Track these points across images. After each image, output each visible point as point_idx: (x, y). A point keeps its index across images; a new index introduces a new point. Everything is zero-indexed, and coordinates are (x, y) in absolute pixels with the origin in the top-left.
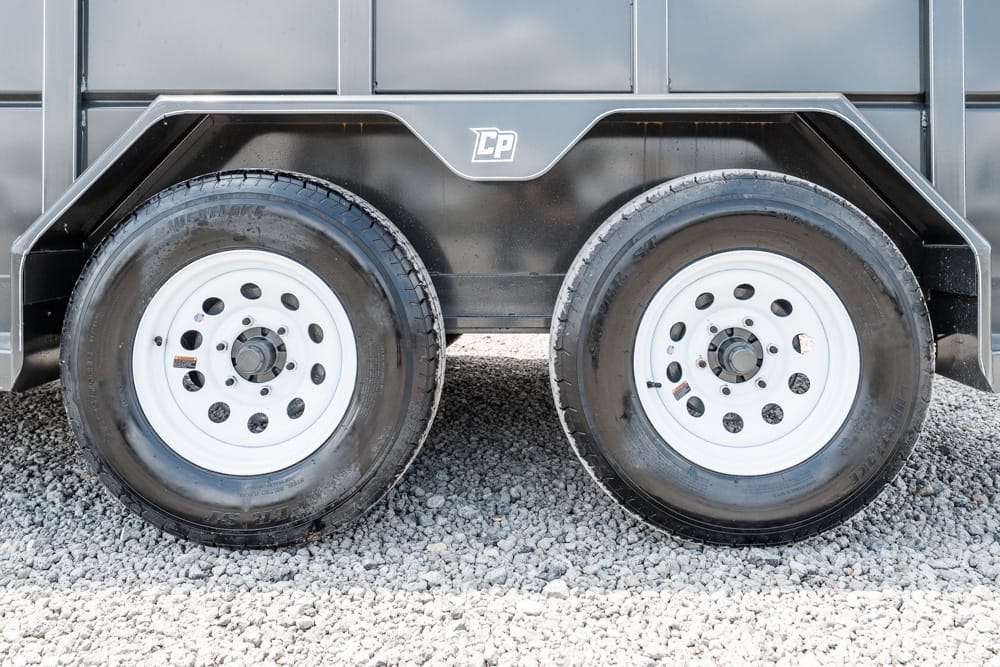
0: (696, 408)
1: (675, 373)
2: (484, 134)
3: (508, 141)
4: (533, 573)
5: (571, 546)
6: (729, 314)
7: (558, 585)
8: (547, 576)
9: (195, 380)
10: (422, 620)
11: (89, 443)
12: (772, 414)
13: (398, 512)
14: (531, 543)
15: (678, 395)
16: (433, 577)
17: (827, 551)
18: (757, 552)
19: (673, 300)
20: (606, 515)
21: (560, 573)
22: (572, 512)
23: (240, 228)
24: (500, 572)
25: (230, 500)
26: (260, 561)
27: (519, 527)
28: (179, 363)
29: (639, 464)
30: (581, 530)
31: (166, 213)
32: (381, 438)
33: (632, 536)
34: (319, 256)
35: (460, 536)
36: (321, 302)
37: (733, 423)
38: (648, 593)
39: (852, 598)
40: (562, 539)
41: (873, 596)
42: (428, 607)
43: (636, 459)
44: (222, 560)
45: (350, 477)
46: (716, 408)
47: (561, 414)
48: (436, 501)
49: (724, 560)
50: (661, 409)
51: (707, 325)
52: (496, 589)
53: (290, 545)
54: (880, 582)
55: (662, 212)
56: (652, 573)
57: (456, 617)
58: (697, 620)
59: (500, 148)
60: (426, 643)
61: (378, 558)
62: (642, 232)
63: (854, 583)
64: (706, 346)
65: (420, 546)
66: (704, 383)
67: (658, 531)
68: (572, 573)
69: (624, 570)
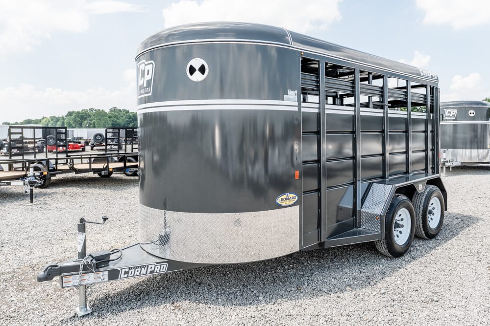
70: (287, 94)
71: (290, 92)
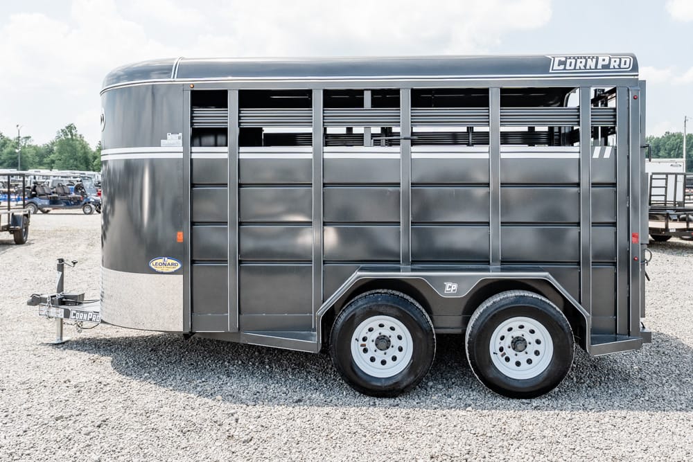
0: (507, 359)
1: (501, 349)
2: (448, 284)
3: (455, 286)
4: (463, 405)
5: (472, 398)
6: (517, 333)
7: (469, 408)
8: (467, 406)
9: (365, 351)
10: (436, 416)
11: (340, 369)
12: (529, 361)
13: (419, 387)
14: (460, 397)
15: (502, 356)
16: (436, 406)
17: (544, 400)
18: (524, 400)
19: (501, 329)
20: (481, 388)
21: (470, 405)
22: (471, 388)
23: (381, 310)
24: (454, 405)
25: (379, 384)
26: (387, 401)
27: (457, 392)
28: (362, 345)
29: (491, 376)
30: (475, 393)
31: (361, 305)
32: (420, 368)
33: (489, 395)
34: (403, 318)
35: (440, 395)
36: (401, 329)
37: (518, 364)
38: (493, 411)
39: (546, 413)
40: (469, 396)
41: (552, 412)
42: (437, 413)
43: (491, 374)
44: (377, 401)
45: (412, 378)
46: (513, 360)
47: (469, 362)
48: (431, 384)
49: (515, 402)
50: (498, 361)
51: (510, 336)
52: (453, 409)
53: (394, 397)
54: (555, 409)
55: (498, 306)
56: (495, 406)
57: (444, 416)
58: (505, 417)
59: (453, 288)
60: (439, 422)
61: (419, 401)
62: (491, 312)
63: (549, 409)
64: (510, 341)
65: (429, 397)
66: (510, 352)
67: (497, 394)
68: (473, 405)
69: (487, 405)
70: (166, 138)
71: (170, 136)
